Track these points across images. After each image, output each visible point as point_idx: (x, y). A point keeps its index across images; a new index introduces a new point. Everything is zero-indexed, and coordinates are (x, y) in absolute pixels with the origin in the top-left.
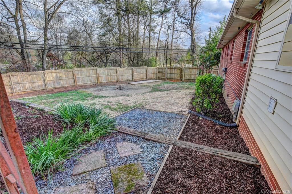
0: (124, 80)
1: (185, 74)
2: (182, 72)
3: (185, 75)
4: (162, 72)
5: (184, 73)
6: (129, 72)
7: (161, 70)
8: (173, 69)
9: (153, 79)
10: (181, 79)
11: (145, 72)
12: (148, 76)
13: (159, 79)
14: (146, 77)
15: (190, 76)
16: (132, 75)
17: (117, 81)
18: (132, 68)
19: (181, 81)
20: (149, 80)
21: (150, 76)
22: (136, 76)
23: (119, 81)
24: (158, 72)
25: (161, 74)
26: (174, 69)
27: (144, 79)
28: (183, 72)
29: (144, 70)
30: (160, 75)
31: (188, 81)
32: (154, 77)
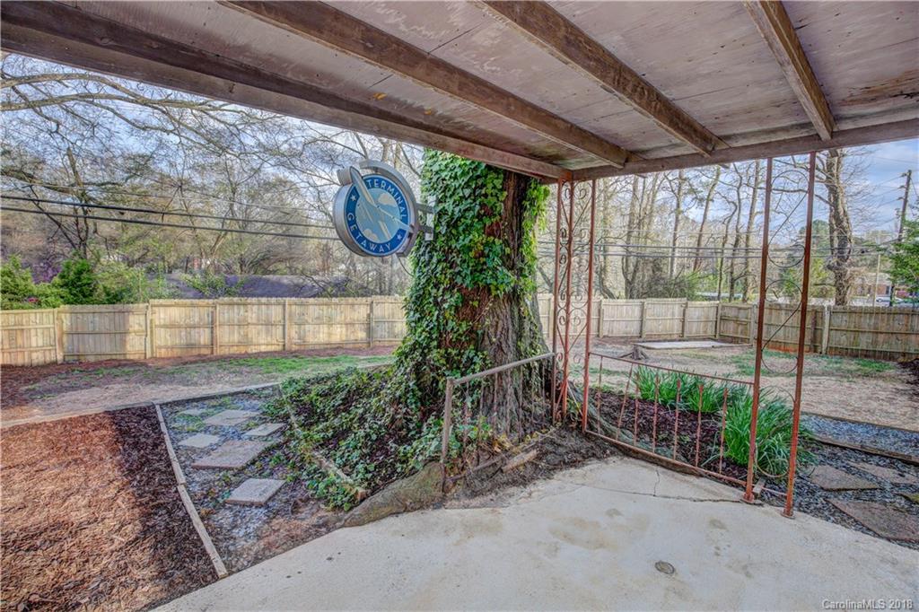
0: (616, 333)
1: (830, 330)
2: (819, 321)
3: (832, 332)
4: (737, 317)
5: (827, 325)
6: (633, 311)
7: (732, 313)
8: (780, 309)
9: (704, 339)
10: (815, 347)
11: (678, 315)
12: (686, 329)
13: (723, 339)
14: (683, 331)
15: (854, 338)
16: (642, 321)
17: (598, 336)
18: (642, 300)
19: (815, 351)
20: (690, 339)
21: (693, 329)
22: (651, 327)
23: (604, 337)
24: (721, 319)
25: (731, 326)
26: (783, 312)
27: (675, 337)
28: (823, 323)
29: (677, 310)
30: (730, 329)
31: (847, 354)
32: (705, 332)
